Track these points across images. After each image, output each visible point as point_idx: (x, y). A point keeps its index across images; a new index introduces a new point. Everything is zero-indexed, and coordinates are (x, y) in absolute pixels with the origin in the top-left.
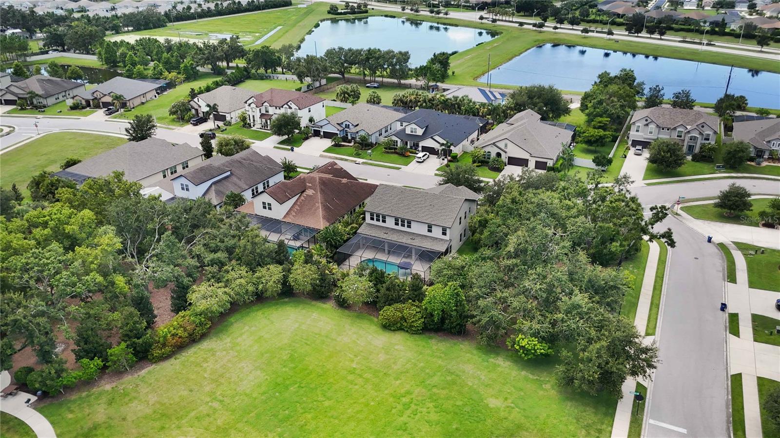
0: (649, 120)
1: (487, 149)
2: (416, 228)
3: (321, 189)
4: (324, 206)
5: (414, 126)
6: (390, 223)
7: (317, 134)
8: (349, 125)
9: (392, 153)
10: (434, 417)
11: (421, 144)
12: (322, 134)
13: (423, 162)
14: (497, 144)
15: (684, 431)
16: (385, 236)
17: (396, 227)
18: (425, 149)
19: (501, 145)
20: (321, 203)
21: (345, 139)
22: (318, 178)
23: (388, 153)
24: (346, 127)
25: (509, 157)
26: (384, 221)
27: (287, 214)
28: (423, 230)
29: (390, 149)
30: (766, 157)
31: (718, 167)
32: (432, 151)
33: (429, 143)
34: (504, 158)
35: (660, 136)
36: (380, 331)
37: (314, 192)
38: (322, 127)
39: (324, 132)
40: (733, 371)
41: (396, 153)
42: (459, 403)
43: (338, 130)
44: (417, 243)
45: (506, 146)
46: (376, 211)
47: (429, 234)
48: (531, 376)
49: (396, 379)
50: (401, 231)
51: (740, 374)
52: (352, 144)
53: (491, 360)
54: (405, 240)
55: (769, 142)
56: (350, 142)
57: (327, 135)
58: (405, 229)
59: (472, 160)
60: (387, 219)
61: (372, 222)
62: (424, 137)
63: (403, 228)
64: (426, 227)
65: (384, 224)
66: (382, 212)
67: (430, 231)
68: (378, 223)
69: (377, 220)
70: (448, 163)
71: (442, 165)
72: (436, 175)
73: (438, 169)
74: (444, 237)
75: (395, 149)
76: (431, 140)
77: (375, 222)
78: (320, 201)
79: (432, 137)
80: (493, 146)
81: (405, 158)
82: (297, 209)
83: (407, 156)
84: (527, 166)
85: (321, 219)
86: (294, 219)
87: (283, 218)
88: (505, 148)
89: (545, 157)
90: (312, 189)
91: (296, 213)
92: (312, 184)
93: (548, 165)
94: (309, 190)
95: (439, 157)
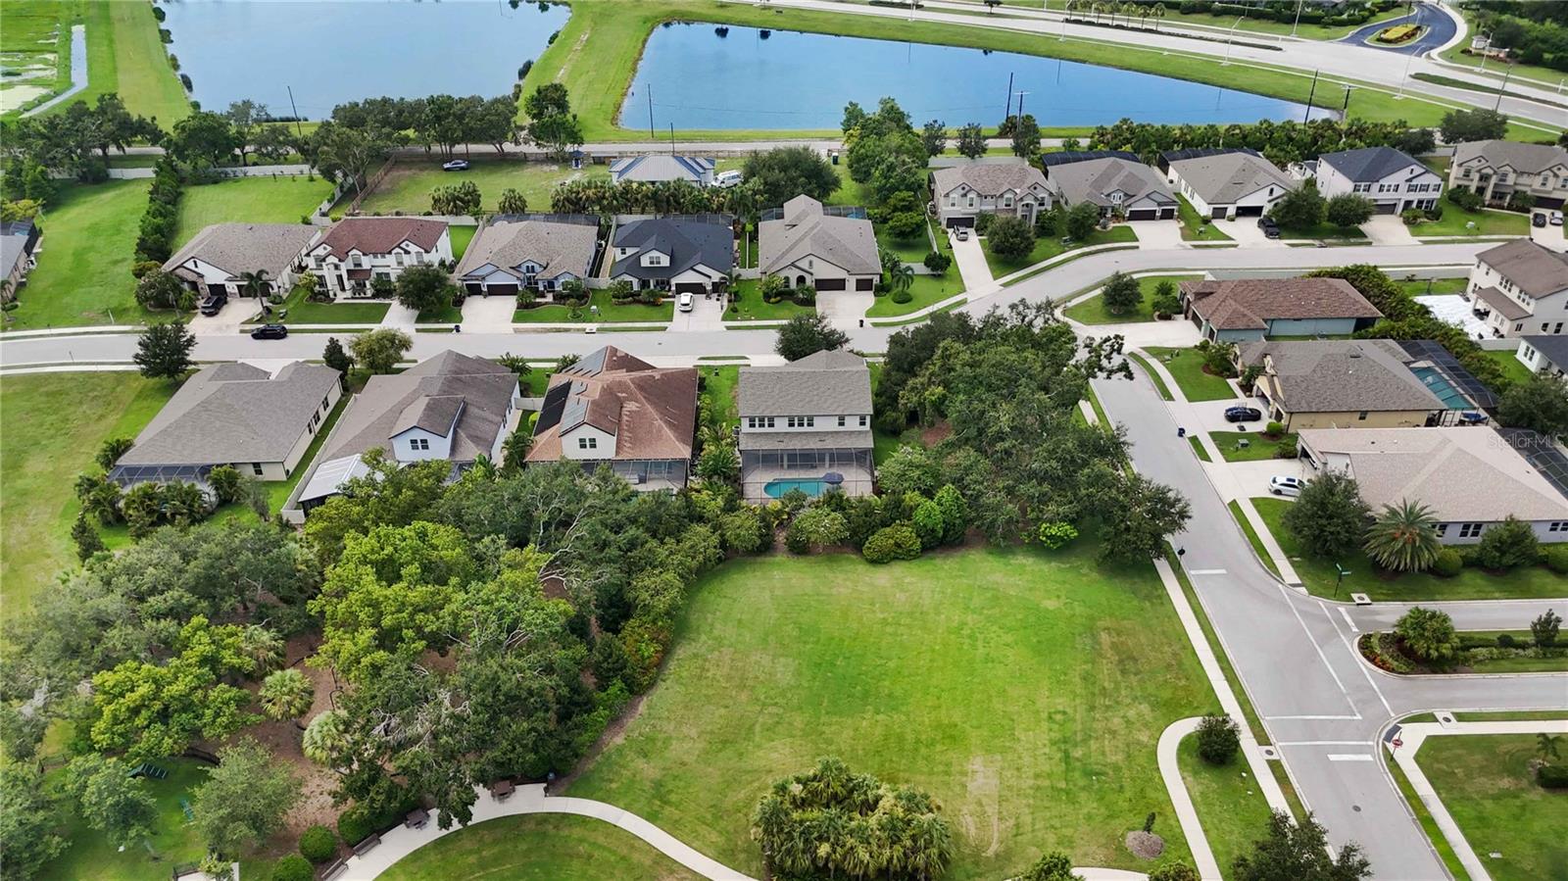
0: (967, 188)
1: (783, 274)
2: (820, 425)
3: (645, 397)
4: (667, 422)
5: (655, 254)
6: (781, 425)
7: (474, 290)
8: (533, 267)
9: (630, 303)
10: (1009, 638)
11: (674, 281)
12: (485, 289)
13: (692, 310)
14: (797, 264)
15: (1223, 571)
16: (782, 446)
17: (791, 430)
18: (682, 288)
19: (804, 264)
20: (661, 419)
21: (535, 292)
22: (629, 382)
23: (624, 303)
24: (528, 272)
25: (816, 280)
26: (771, 425)
27: (618, 447)
28: (832, 425)
29: (625, 297)
30: (1109, 215)
31: (1065, 241)
32: (696, 289)
33: (688, 277)
34: (809, 282)
35: (984, 208)
36: (872, 568)
37: (638, 405)
38: (483, 278)
39: (487, 285)
40: (1228, 500)
41: (639, 302)
42: (1019, 617)
43: (516, 277)
44: (830, 444)
45: (811, 263)
46: (758, 413)
47: (841, 429)
48: (1063, 566)
49: (938, 613)
50: (800, 433)
51: (1235, 501)
52: (550, 299)
53: (1012, 561)
54: (813, 445)
55: (1109, 195)
56: (543, 296)
57: (496, 291)
58: (806, 429)
59: (761, 294)
60: (777, 422)
61: (752, 430)
62: (675, 267)
63: (801, 429)
64: (836, 420)
65: (771, 430)
66: (767, 413)
67: (841, 424)
68: (762, 430)
69: (760, 426)
70: (731, 305)
71: (725, 309)
72: (728, 328)
73: (724, 319)
74: (862, 428)
75: (632, 295)
76: (691, 272)
77: (757, 429)
78: (656, 416)
79: (692, 269)
80: (792, 267)
81: (658, 308)
82: (629, 437)
83: (661, 305)
84: (842, 289)
85: (677, 443)
86: (634, 453)
87: (617, 454)
88: (809, 268)
89: (871, 271)
90: (631, 401)
91: (631, 443)
92: (627, 393)
93: (875, 282)
94: (627, 404)
95: (708, 297)
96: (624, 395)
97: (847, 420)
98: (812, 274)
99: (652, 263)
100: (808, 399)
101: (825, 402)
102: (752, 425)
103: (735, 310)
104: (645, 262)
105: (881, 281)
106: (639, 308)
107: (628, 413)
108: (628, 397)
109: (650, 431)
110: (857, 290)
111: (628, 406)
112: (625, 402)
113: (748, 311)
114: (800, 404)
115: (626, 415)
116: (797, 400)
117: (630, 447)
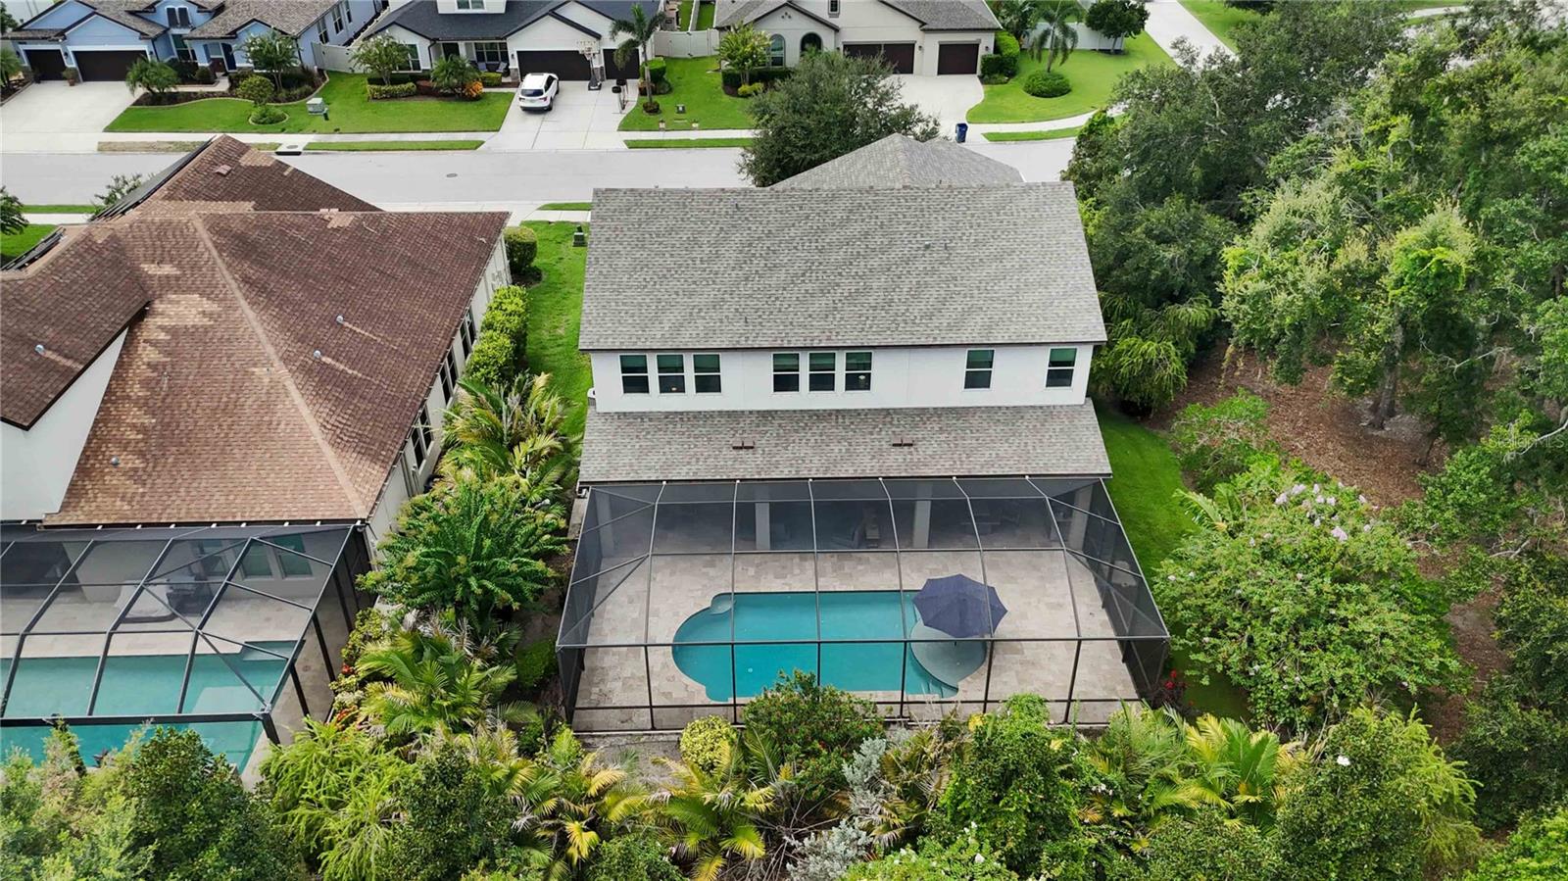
1: (767, 31)
3: (246, 280)
4: (306, 371)
6: (747, 386)
7: (46, 68)
8: (183, 11)
9: (409, 95)
11: (514, 48)
12: (71, 63)
13: (549, 109)
14: (801, 4)
16: (748, 467)
17: (786, 401)
18: (532, 61)
19: (818, 4)
20: (286, 360)
21: (186, 69)
22: (199, 224)
23: (393, 96)
24: (173, 23)
25: (847, 47)
26: (709, 385)
27: (83, 470)
28: (942, 384)
29: (395, 80)
32: (567, 66)
33: (545, 36)
34: (830, 49)
37: (214, 307)
38: (62, 33)
39: (76, 53)
41: (428, 91)
43: (143, 36)
46: (657, 336)
47: (977, 397)
52: (223, 85)
54: (870, 462)
56: (207, 78)
57: (98, 67)
59: (719, 79)
60: (730, 370)
61: (636, 402)
62: (518, 14)
63: (822, 400)
64: (957, 366)
65: (708, 402)
66: (691, 337)
67: (977, 379)
68: (673, 402)
69: (666, 386)
70: (646, 99)
71: (629, 108)
72: (633, 145)
73: (625, 127)
74: (1060, 396)
75: (414, 78)
76: (549, 25)
77: (655, 401)
78: (270, 350)
79: (553, 13)
80: (791, 12)
81: (470, 105)
82: (143, 429)
83: (478, 98)
84: (911, 72)
85: (329, 452)
86: (143, 495)
87: (64, 506)
88: (831, 16)
89: (972, 26)
90: (189, 290)
91: (141, 454)
92: (180, 266)
93: (982, 52)
94: (170, 302)
95: (593, 84)
96: (167, 269)
97: (1003, 367)
98: (836, 30)
99: (463, 6)
100: (847, 286)
101: (917, 292)
102: (635, 383)
103: (653, 110)
104: (447, 4)
105: (997, 49)
106: (432, 104)
107: (162, 336)
108: (177, 278)
109: (232, 409)
110: (941, 72)
111: (172, 310)
112: (160, 296)
113: (683, 111)
114: (820, 304)
115: (154, 343)
116: (809, 286)
117: (136, 470)
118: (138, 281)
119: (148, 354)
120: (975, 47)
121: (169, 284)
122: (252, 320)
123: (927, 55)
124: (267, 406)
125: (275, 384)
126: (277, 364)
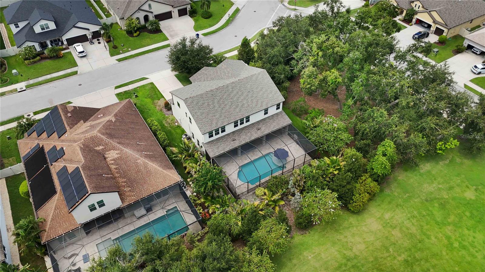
1: (134, 17)
2: (254, 119)
3: (119, 143)
4: (145, 157)
5: (43, 22)
6: (230, 129)
9: (39, 60)
11: (64, 38)
13: (86, 55)
14: (141, 8)
16: (237, 143)
17: (236, 129)
18: (72, 41)
19: (146, 7)
22: (99, 134)
23: (35, 62)
25: (155, 16)
26: (223, 131)
28: (261, 116)
29: (34, 57)
32: (82, 39)
33: (74, 33)
34: (151, 18)
37: (118, 152)
41: (46, 58)
44: (266, 130)
45: (150, 6)
46: (214, 128)
49: (429, 237)
51: (465, 85)
58: (245, 125)
59: (126, 32)
60: (227, 128)
61: (212, 139)
62: (61, 28)
63: (242, 126)
64: (262, 112)
65: (223, 134)
66: (220, 125)
67: (266, 114)
68: (218, 136)
69: (216, 134)
70: (111, 43)
71: (108, 48)
72: (119, 60)
73: (112, 55)
74: (278, 111)
75: (38, 55)
76: (74, 29)
77: (215, 137)
78: (137, 156)
79: (74, 27)
80: (139, 11)
81: (61, 59)
82: (125, 182)
83: (63, 56)
84: (172, 18)
85: (164, 171)
86: (136, 194)
87: (122, 202)
88: (150, 9)
89: (185, 4)
90: (110, 150)
91: (129, 187)
92: (103, 145)
93: (188, 9)
94: (108, 154)
95: (92, 43)
96: (101, 147)
97: (270, 110)
98: (152, 13)
99: (43, 29)
100: (240, 104)
102: (211, 136)
104: (37, 29)
106: (48, 63)
107: (112, 162)
108: (105, 148)
109: (139, 171)
110: (179, 16)
111: (110, 156)
112: (105, 154)
113: (123, 46)
114: (238, 110)
115: (112, 164)
116: (234, 107)
117: (130, 190)
118: (98, 152)
119: (113, 167)
120: (186, 9)
121: (105, 150)
122: (128, 151)
123: (175, 13)
124: (146, 167)
125: (144, 162)
126: (141, 158)
